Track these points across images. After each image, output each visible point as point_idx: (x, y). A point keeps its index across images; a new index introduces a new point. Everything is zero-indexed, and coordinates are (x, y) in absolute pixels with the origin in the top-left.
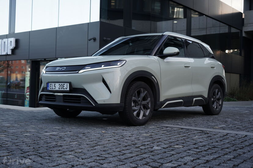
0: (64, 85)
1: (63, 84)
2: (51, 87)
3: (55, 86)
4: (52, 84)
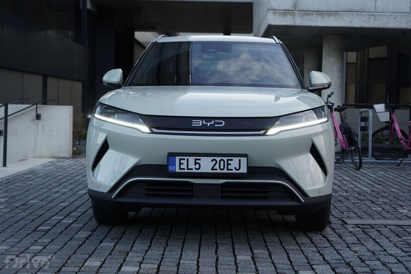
0: (229, 162)
1: (225, 159)
2: (184, 166)
3: (196, 164)
4: (186, 158)
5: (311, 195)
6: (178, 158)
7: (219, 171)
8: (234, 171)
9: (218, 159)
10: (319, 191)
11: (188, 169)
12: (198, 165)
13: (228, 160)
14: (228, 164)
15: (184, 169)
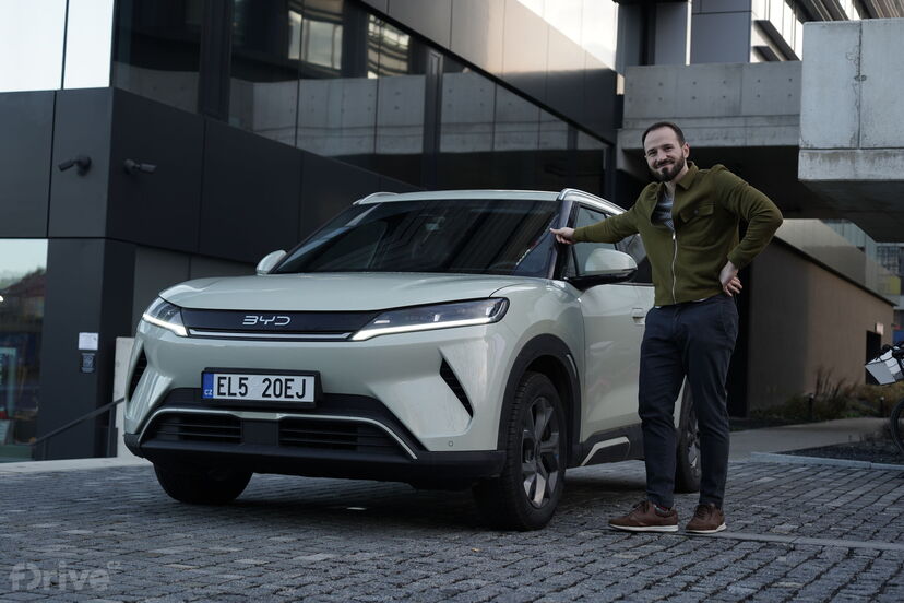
0: (289, 384)
1: (283, 378)
2: (224, 390)
3: (241, 385)
4: (227, 376)
5: (432, 448)
6: (216, 376)
7: (273, 398)
8: (296, 399)
9: (273, 378)
10: (451, 443)
11: (230, 394)
12: (243, 388)
13: (287, 380)
14: (287, 388)
15: (224, 394)
